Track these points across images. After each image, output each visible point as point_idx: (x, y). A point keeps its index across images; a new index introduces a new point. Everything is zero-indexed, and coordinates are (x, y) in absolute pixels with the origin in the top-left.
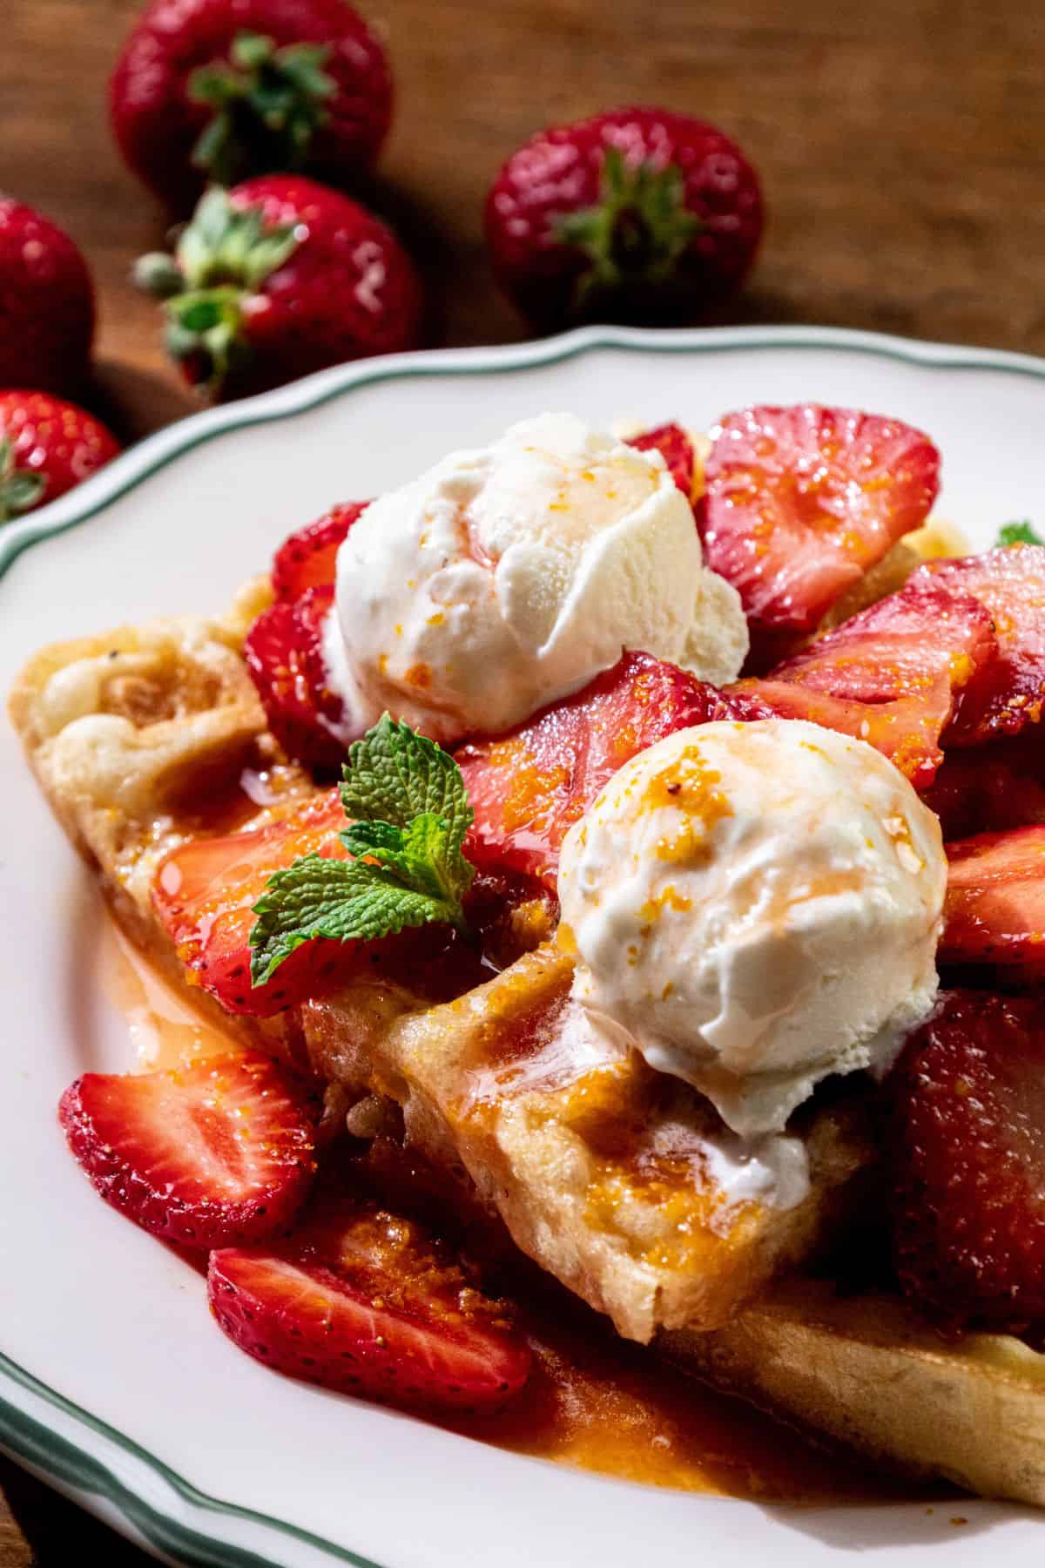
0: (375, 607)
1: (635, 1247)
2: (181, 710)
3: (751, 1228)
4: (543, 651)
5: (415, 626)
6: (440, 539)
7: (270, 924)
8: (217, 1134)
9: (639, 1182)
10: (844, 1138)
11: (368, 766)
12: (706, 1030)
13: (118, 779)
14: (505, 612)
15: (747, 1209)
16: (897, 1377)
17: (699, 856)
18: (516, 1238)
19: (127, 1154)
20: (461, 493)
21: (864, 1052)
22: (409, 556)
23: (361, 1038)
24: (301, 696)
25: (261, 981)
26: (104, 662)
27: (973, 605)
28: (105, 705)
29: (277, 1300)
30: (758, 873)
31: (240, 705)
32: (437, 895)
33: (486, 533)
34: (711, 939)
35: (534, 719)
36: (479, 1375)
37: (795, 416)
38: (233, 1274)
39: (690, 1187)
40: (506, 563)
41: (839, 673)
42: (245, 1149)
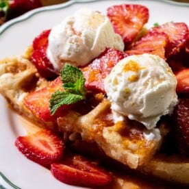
0: (58, 46)
1: (133, 152)
2: (20, 71)
3: (153, 145)
4: (92, 49)
5: (67, 48)
6: (69, 32)
7: (53, 104)
8: (45, 144)
9: (131, 140)
10: (166, 127)
11: (64, 74)
12: (141, 110)
13: (12, 84)
14: (84, 43)
15: (152, 142)
16: (180, 169)
17: (136, 79)
18: (107, 154)
19: (30, 150)
20: (71, 23)
21: (167, 110)
22: (64, 35)
23: (71, 122)
24: (44, 65)
25: (53, 114)
26: (5, 64)
27: (163, 33)
28: (7, 72)
29: (66, 171)
30: (148, 80)
31: (31, 68)
32: (81, 95)
33: (78, 30)
34: (140, 93)
35: (91, 62)
36: (103, 179)
37: (121, 7)
38: (56, 168)
39: (141, 139)
40: (83, 34)
41: (143, 47)
42: (51, 146)
